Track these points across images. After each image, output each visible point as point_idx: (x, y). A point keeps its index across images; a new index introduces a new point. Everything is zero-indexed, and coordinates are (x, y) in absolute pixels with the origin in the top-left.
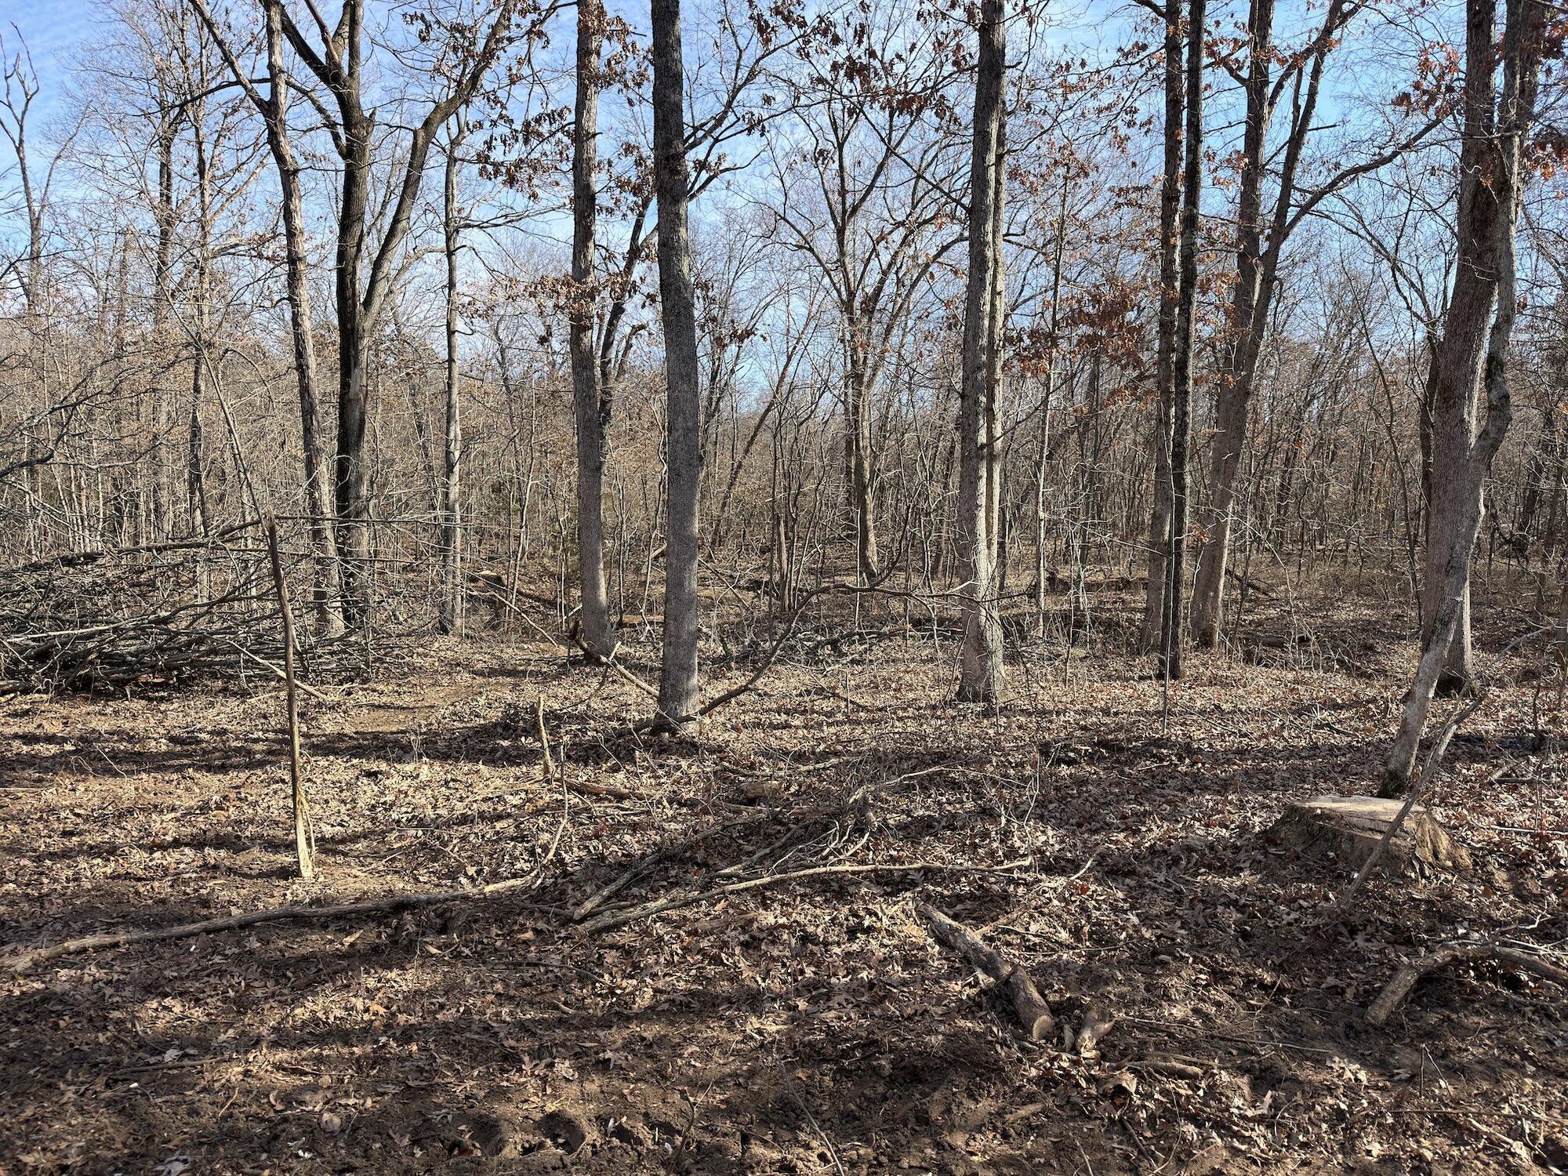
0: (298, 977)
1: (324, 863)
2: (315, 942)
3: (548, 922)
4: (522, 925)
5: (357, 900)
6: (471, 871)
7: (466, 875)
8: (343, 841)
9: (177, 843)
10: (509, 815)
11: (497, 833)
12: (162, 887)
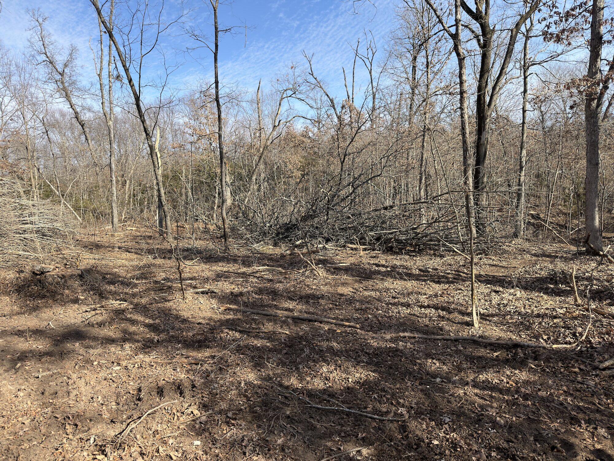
0: (479, 364)
1: (482, 323)
2: (482, 352)
3: (586, 366)
4: (573, 365)
5: (498, 339)
6: (545, 337)
7: (543, 338)
8: (488, 316)
9: (428, 307)
10: (560, 317)
11: (555, 324)
12: (426, 321)
